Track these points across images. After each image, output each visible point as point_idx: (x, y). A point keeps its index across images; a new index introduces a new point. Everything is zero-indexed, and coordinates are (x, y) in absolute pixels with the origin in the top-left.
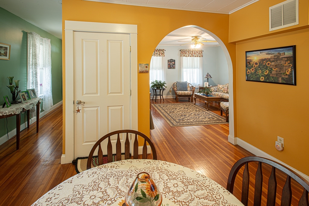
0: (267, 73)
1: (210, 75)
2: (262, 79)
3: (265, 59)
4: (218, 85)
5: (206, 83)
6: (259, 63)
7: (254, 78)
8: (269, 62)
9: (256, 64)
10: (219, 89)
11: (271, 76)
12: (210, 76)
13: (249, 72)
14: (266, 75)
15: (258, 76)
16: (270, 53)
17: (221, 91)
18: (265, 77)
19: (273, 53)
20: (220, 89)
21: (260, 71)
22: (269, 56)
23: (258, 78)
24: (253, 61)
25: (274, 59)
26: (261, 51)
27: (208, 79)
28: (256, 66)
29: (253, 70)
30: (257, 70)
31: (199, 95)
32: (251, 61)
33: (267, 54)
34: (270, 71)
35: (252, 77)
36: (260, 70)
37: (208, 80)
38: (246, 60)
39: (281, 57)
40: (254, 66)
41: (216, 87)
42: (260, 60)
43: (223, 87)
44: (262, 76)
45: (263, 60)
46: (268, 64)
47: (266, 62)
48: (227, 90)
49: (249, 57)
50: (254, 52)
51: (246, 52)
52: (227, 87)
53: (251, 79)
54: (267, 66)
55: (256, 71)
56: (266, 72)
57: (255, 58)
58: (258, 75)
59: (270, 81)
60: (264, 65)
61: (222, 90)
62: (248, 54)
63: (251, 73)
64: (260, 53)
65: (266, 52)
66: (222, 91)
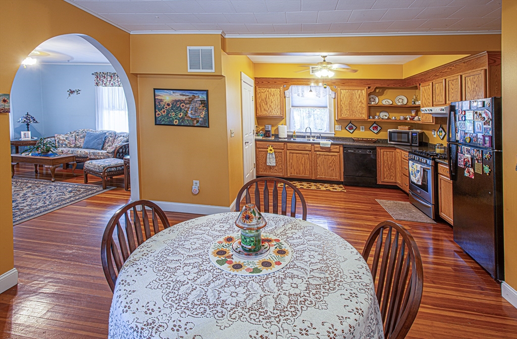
0: (182, 115)
1: (32, 118)
2: (176, 122)
3: (179, 101)
4: (56, 135)
5: (25, 134)
6: (172, 104)
7: (166, 121)
8: (183, 104)
9: (168, 105)
10: (58, 142)
11: (186, 118)
12: (34, 120)
13: (159, 114)
14: (181, 118)
15: (171, 119)
16: (184, 94)
17: (64, 145)
18: (179, 120)
19: (187, 94)
20: (61, 142)
21: (174, 113)
22: (184, 98)
23: (171, 121)
24: (164, 101)
25: (189, 101)
26: (175, 91)
27: (28, 125)
28: (168, 107)
29: (164, 112)
30: (170, 112)
31: (25, 156)
32: (161, 101)
33: (181, 95)
34: (185, 113)
35: (163, 120)
36: (172, 112)
37: (28, 127)
38: (155, 99)
39: (196, 100)
40: (166, 107)
41: (53, 139)
42: (173, 100)
43: (67, 138)
44: (176, 119)
45: (176, 101)
46: (183, 106)
47: (180, 104)
48: (74, 142)
49: (159, 95)
50: (166, 91)
51: (155, 89)
52: (74, 137)
53: (162, 123)
54: (181, 109)
55: (168, 114)
56: (180, 115)
57: (167, 98)
58: (171, 117)
59: (185, 124)
60: (178, 107)
61: (64, 143)
62: (157, 93)
63: (162, 115)
64: (173, 93)
65: (181, 92)
66: (66, 145)
